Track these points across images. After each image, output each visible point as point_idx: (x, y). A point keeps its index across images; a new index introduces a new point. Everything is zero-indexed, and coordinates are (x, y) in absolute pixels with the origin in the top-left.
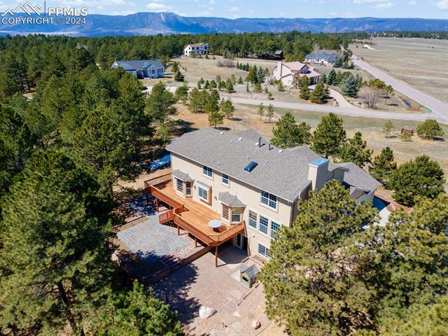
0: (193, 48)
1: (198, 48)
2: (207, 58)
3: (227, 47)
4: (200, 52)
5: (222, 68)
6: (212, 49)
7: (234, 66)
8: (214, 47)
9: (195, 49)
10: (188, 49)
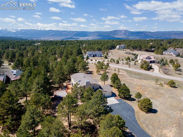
0: (119, 47)
1: (121, 47)
2: (123, 50)
3: (132, 46)
4: (122, 48)
5: (127, 54)
6: (127, 47)
7: (131, 54)
8: (127, 46)
9: (120, 47)
10: (118, 47)
